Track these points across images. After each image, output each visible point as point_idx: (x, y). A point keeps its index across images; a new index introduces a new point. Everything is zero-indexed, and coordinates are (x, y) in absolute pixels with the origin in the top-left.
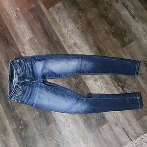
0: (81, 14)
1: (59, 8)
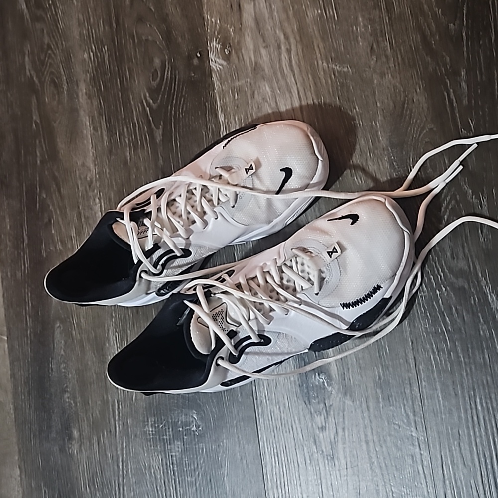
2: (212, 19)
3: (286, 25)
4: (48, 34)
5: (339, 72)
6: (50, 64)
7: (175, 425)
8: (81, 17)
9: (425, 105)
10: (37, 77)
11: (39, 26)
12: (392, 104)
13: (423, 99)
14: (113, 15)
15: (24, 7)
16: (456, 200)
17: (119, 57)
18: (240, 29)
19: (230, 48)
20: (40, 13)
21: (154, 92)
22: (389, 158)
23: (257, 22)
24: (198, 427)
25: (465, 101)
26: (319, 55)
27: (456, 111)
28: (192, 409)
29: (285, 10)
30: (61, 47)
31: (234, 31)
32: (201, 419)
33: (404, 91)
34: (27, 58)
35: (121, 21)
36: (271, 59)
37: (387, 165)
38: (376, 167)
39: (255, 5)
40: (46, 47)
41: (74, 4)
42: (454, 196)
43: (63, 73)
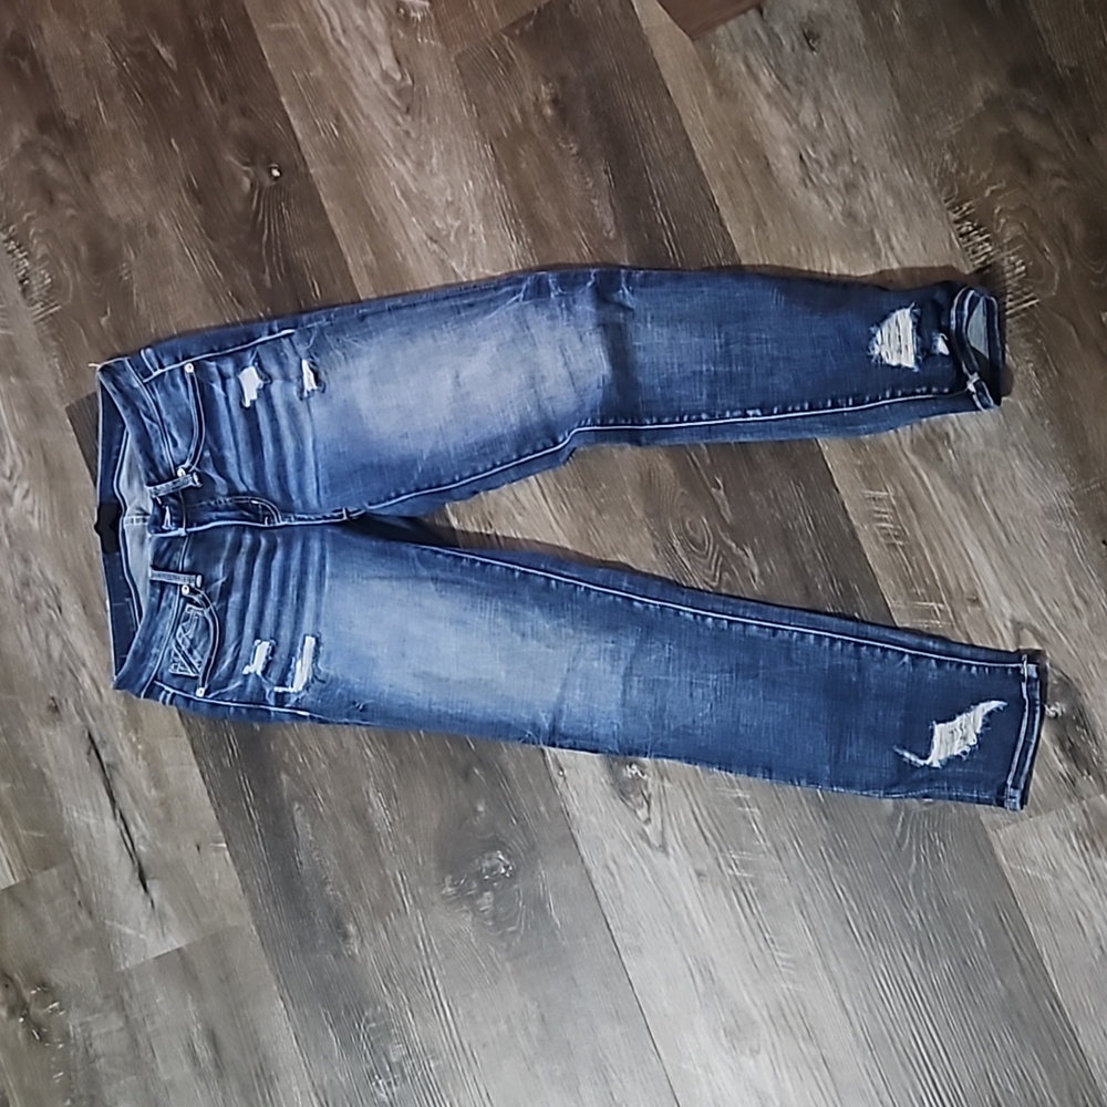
0: (1028, 127)
1: (810, 37)
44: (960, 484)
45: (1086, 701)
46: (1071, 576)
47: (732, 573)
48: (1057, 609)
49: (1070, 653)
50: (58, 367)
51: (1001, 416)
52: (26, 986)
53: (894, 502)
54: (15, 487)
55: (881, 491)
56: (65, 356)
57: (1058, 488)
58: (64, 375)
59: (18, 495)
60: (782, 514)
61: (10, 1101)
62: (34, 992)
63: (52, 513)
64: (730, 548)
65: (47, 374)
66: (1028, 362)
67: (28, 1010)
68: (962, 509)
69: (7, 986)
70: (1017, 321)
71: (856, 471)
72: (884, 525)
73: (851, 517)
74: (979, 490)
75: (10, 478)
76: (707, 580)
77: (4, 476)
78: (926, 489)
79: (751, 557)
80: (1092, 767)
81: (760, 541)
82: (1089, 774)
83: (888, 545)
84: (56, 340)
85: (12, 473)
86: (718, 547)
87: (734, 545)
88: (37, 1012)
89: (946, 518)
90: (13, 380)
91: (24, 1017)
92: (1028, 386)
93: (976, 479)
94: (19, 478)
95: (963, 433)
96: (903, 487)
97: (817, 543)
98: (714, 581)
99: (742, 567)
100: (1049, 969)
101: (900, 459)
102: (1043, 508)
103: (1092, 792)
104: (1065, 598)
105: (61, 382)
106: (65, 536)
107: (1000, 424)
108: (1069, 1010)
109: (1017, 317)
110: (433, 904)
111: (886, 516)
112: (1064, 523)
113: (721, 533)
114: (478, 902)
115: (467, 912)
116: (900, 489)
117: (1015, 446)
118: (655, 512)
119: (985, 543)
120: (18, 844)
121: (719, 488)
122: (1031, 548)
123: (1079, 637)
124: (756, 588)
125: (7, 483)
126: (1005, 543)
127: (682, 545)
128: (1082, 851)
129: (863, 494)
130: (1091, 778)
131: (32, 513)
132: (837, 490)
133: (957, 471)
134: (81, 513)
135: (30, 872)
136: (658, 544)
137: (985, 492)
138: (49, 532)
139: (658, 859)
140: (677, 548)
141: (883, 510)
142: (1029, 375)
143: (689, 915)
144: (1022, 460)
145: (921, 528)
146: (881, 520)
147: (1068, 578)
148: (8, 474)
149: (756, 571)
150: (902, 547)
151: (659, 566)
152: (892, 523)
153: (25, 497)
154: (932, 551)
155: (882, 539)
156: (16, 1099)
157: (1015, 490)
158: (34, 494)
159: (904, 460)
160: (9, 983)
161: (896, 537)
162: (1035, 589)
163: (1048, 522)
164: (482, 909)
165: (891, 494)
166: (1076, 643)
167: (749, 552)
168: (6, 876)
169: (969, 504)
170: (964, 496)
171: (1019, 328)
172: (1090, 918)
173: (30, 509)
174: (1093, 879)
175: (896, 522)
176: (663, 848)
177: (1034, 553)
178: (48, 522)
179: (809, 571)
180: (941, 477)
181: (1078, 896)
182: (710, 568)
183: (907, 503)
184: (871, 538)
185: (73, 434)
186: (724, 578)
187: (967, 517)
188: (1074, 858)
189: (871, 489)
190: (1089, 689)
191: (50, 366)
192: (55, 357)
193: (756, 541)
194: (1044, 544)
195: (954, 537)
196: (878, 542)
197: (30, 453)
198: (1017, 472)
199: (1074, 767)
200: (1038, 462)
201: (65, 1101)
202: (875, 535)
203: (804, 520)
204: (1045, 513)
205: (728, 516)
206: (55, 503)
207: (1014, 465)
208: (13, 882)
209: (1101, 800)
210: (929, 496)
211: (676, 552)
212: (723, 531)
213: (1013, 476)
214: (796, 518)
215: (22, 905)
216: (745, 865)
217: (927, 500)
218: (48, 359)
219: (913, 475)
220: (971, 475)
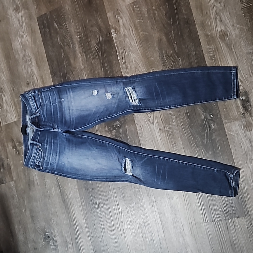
2: (111, 24)
3: (131, 24)
4: (65, 32)
5: (145, 34)
6: (66, 40)
7: (113, 126)
8: (74, 27)
9: (165, 40)
10: (62, 44)
11: (61, 30)
12: (158, 40)
13: (165, 38)
14: (84, 26)
15: (56, 25)
16: (174, 60)
17: (86, 36)
18: (119, 26)
19: (117, 31)
20: (61, 27)
21: (98, 44)
22: (159, 52)
23: (123, 24)
24: (119, 125)
25: (174, 38)
26: (140, 31)
27: (172, 40)
28: (117, 121)
29: (130, 21)
30: (69, 35)
31: (118, 27)
32: (120, 123)
33: (160, 37)
34: (58, 39)
35: (86, 27)
36: (128, 32)
37: (158, 54)
38: (156, 55)
39: (122, 20)
40: (64, 35)
41: (72, 24)
42: (174, 59)
43: (70, 42)
44: (229, 46)
45: (250, 97)
46: (250, 68)
47: (176, 63)
48: (246, 75)
49: (248, 86)
50: (36, 8)
51: (240, 31)
52: (16, 142)
53: (213, 49)
54: (24, 35)
55: (211, 46)
56: (38, 6)
57: (250, 48)
58: (37, 10)
59: (25, 36)
60: (188, 50)
61: (11, 166)
62: (18, 144)
63: (31, 41)
64: (176, 58)
65: (33, 9)
66: (248, 18)
67: (16, 147)
68: (228, 52)
69: (12, 142)
70: (247, 9)
71: (206, 42)
72: (211, 54)
73: (204, 52)
74: (233, 47)
75: (23, 32)
76: (170, 64)
77: (22, 32)
78: (221, 47)
79: (180, 60)
80: (249, 111)
81: (183, 57)
82: (248, 113)
83: (211, 59)
84: (36, 2)
85: (24, 31)
86: (173, 57)
87: (177, 57)
88: (18, 148)
89: (224, 53)
90: (26, 10)
91: (15, 149)
92: (247, 24)
93: (232, 45)
94: (25, 32)
95: (231, 34)
96: (216, 46)
97: (195, 57)
98: (172, 65)
99: (178, 62)
100: (233, 155)
101: (216, 40)
102: (246, 52)
103: (248, 117)
104: (248, 73)
105: (36, 11)
106: (34, 46)
107: (239, 32)
108: (236, 164)
109: (247, 8)
110: (103, 132)
111: (211, 52)
112: (251, 56)
113: (174, 54)
114: (112, 132)
115: (110, 134)
116: (215, 47)
117: (242, 37)
118: (160, 49)
119: (232, 60)
120: (18, 112)
121: (175, 44)
122: (242, 61)
123: (250, 82)
124: (180, 67)
125: (23, 34)
126: (237, 60)
127: (166, 56)
128: (244, 130)
129: (207, 47)
130: (248, 114)
131: (27, 41)
132: (201, 46)
133: (229, 43)
134: (38, 41)
135: (20, 119)
136: (160, 56)
137: (234, 48)
138: (30, 45)
139: (152, 126)
140: (165, 57)
141: (211, 51)
142: (248, 21)
143: (157, 138)
144: (243, 41)
145: (219, 56)
146: (210, 53)
147: (250, 69)
148: (23, 31)
149: (181, 63)
150: (214, 60)
151: (160, 61)
152: (212, 54)
153: (26, 37)
154: (220, 61)
155: (210, 58)
156: (12, 166)
157: (241, 48)
158: (28, 36)
159: (217, 40)
160: (13, 141)
161: (213, 57)
162: (242, 71)
163: (247, 55)
164: (113, 133)
165: (213, 47)
166: (249, 83)
167: (180, 59)
168: (15, 119)
169: (230, 50)
170: (229, 49)
171: (247, 10)
172: (244, 144)
173: (27, 40)
174: (246, 136)
175: (213, 54)
176: (153, 123)
177: (243, 63)
178: (30, 43)
179: (193, 64)
180: (225, 44)
181: (242, 139)
182: (171, 62)
183: (216, 50)
184: (207, 57)
185: (38, 23)
186: (174, 64)
187: (229, 53)
188: (242, 131)
189: (209, 46)
190: (251, 94)
191: (34, 8)
192: (35, 6)
193: (182, 56)
194: (245, 61)
195: (226, 58)
196: (209, 58)
197: (28, 27)
198: (242, 44)
199: (245, 111)
200: (247, 42)
201: (22, 167)
202: (208, 57)
203: (193, 53)
204: (247, 53)
205: (176, 50)
206: (32, 38)
207: (241, 42)
208: (16, 120)
209: (250, 119)
210: (222, 48)
211: (164, 58)
212: (175, 53)
213: (241, 45)
214: (191, 52)
215: (17, 125)
216: (170, 128)
217: (221, 49)
218: (34, 6)
219: (219, 43)
220: (231, 44)
